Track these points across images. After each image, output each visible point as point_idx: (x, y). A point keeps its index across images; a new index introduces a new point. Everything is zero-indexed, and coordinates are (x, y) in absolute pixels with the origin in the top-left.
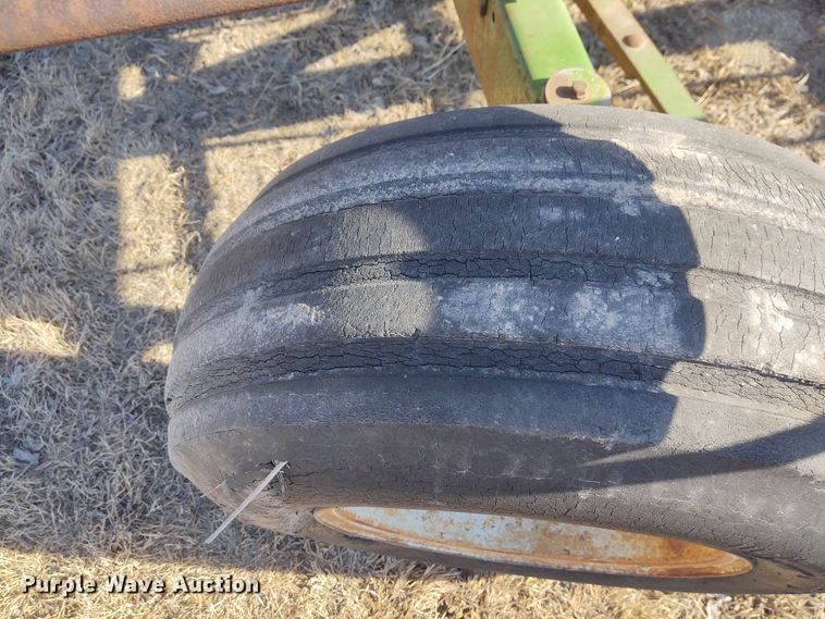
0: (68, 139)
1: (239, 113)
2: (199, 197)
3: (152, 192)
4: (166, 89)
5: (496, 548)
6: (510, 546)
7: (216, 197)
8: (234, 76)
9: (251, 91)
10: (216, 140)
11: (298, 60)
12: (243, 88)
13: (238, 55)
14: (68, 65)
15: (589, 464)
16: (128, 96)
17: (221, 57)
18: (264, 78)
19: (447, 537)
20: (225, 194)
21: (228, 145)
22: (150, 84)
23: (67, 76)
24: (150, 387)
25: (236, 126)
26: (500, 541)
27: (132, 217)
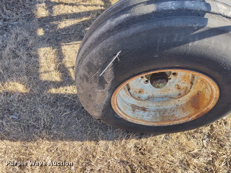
0: (24, 44)
1: (69, 38)
2: (60, 56)
3: (48, 55)
4: (50, 33)
5: (151, 121)
6: (154, 120)
7: (65, 56)
8: (67, 30)
9: (72, 34)
10: (64, 44)
11: (83, 27)
12: (70, 33)
13: (68, 26)
14: (23, 28)
15: (192, 34)
16: (40, 35)
17: (64, 27)
18: (75, 31)
19: (138, 118)
20: (67, 56)
21: (67, 45)
22: (46, 32)
23: (23, 31)
24: (50, 98)
25: (69, 41)
26: (151, 120)
27: (43, 61)
